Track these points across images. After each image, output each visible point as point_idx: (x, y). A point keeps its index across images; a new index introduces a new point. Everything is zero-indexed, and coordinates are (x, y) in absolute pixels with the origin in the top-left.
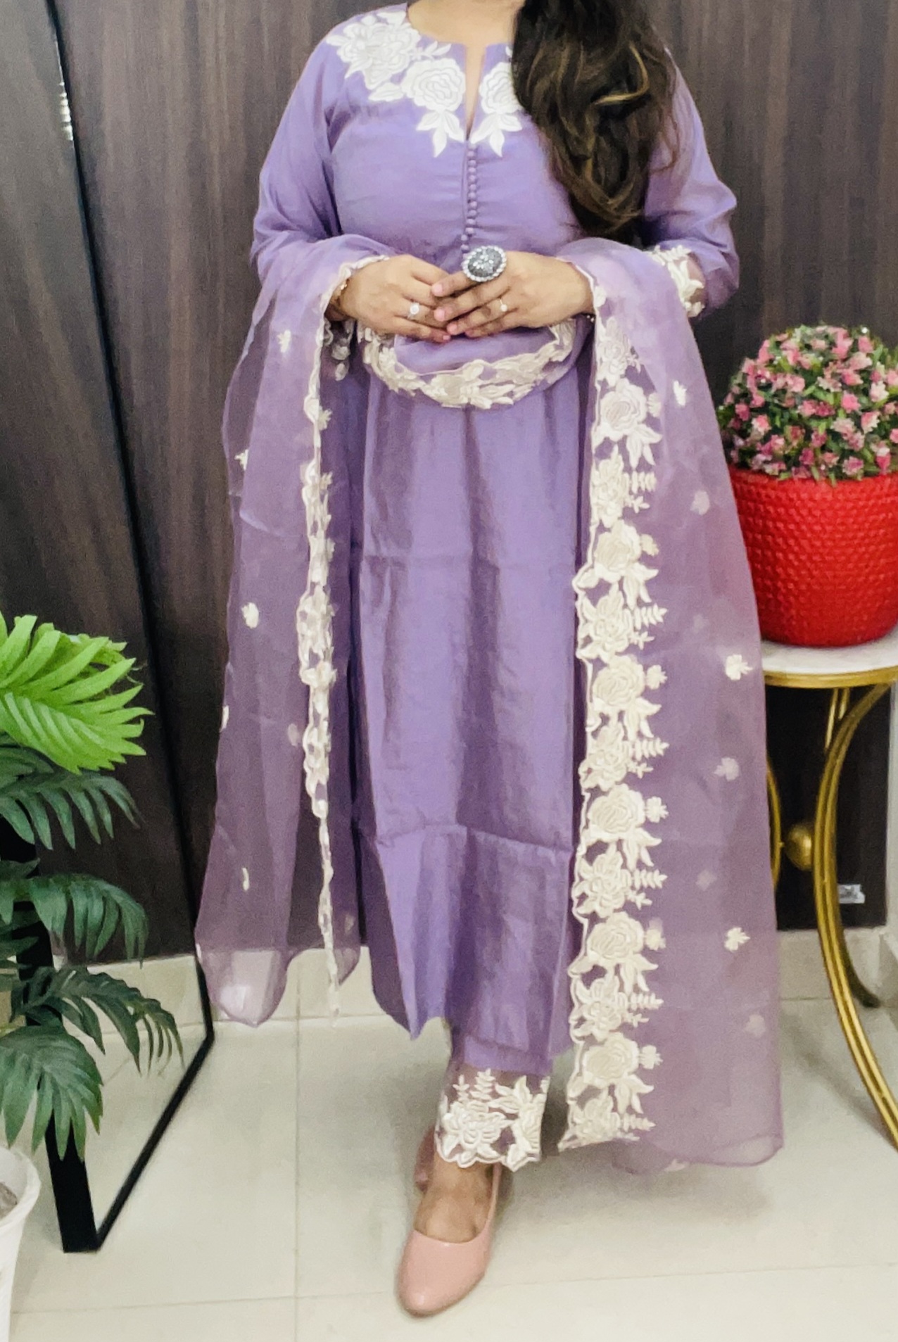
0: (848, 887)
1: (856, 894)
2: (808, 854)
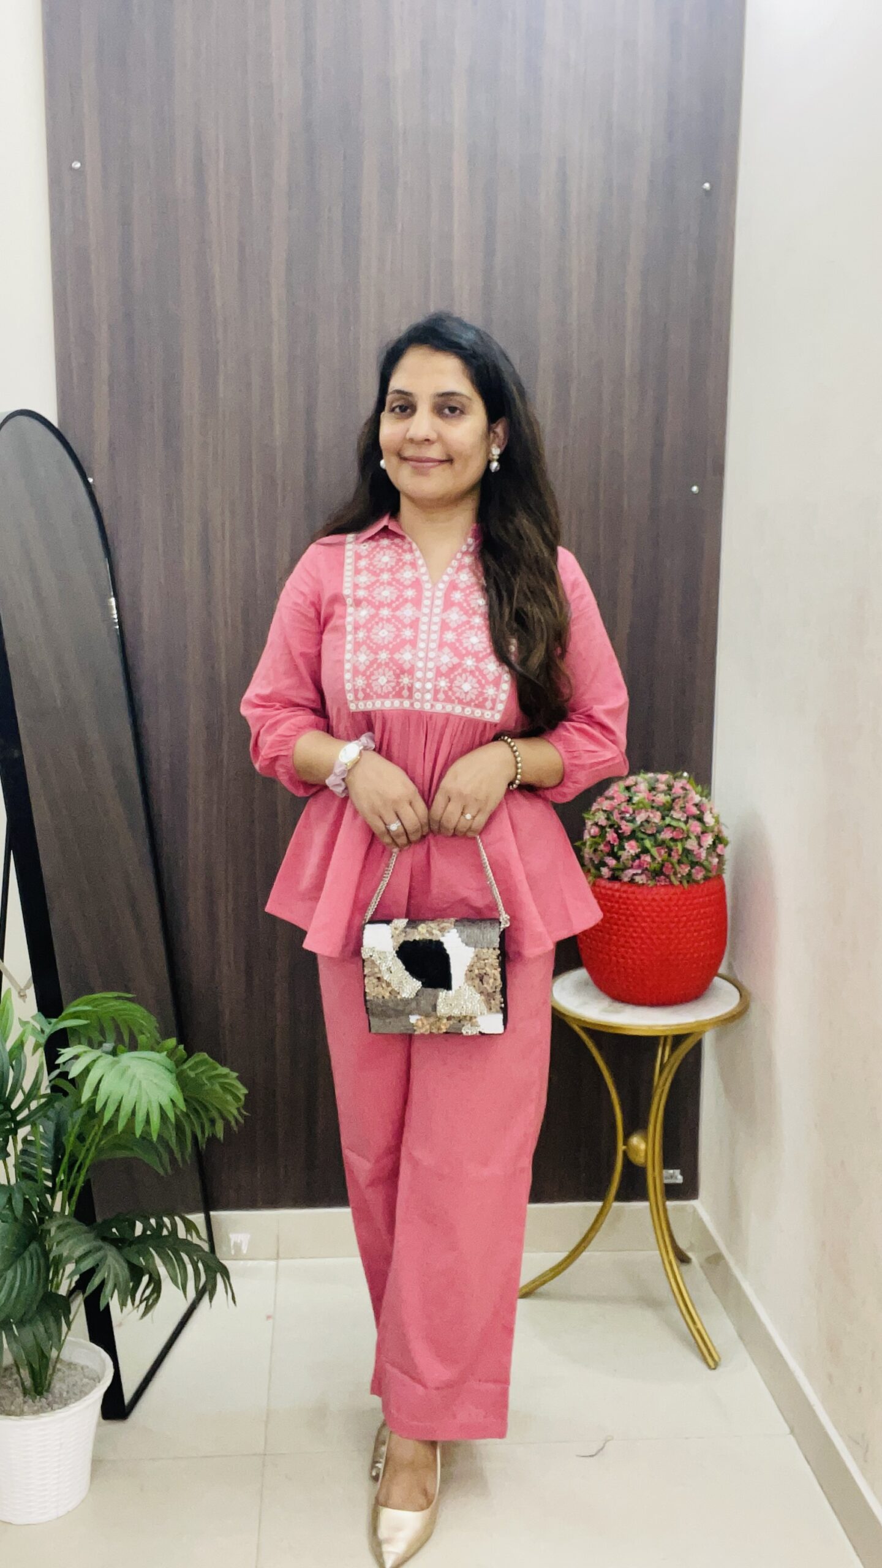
0: (671, 1171)
1: (676, 1176)
2: (642, 1154)
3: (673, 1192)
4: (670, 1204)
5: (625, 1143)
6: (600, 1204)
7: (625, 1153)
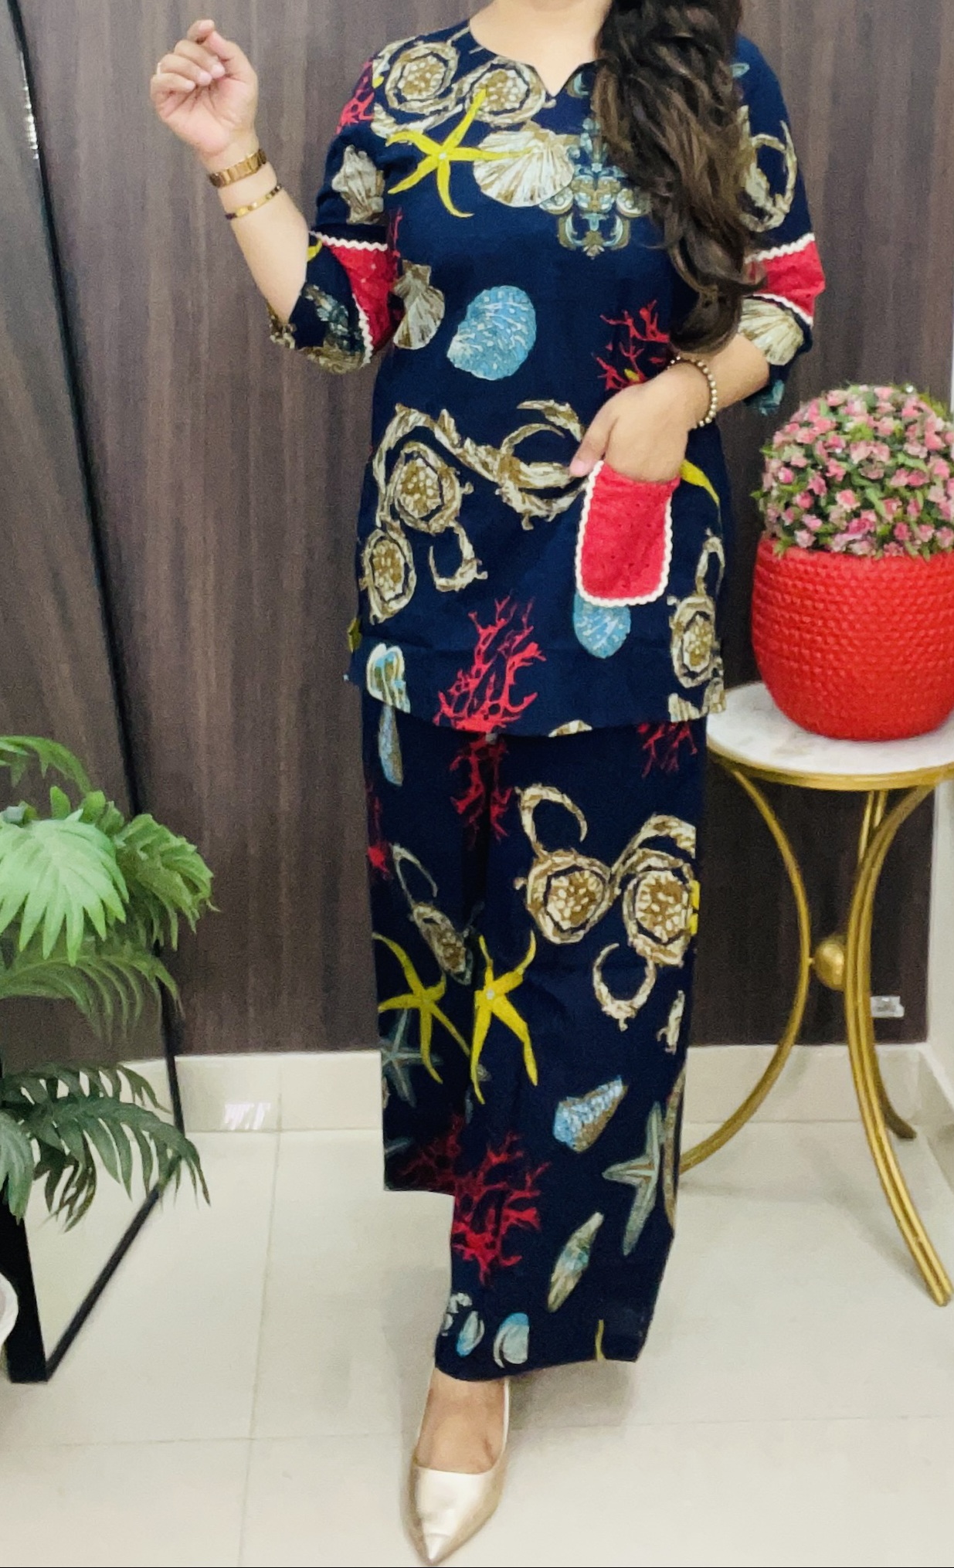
0: (886, 999)
1: (894, 1007)
2: (839, 972)
3: (886, 1031)
4: (884, 1050)
5: (812, 953)
6: (770, 1050)
7: (812, 971)
